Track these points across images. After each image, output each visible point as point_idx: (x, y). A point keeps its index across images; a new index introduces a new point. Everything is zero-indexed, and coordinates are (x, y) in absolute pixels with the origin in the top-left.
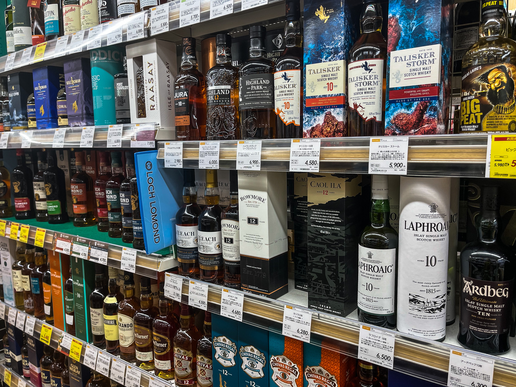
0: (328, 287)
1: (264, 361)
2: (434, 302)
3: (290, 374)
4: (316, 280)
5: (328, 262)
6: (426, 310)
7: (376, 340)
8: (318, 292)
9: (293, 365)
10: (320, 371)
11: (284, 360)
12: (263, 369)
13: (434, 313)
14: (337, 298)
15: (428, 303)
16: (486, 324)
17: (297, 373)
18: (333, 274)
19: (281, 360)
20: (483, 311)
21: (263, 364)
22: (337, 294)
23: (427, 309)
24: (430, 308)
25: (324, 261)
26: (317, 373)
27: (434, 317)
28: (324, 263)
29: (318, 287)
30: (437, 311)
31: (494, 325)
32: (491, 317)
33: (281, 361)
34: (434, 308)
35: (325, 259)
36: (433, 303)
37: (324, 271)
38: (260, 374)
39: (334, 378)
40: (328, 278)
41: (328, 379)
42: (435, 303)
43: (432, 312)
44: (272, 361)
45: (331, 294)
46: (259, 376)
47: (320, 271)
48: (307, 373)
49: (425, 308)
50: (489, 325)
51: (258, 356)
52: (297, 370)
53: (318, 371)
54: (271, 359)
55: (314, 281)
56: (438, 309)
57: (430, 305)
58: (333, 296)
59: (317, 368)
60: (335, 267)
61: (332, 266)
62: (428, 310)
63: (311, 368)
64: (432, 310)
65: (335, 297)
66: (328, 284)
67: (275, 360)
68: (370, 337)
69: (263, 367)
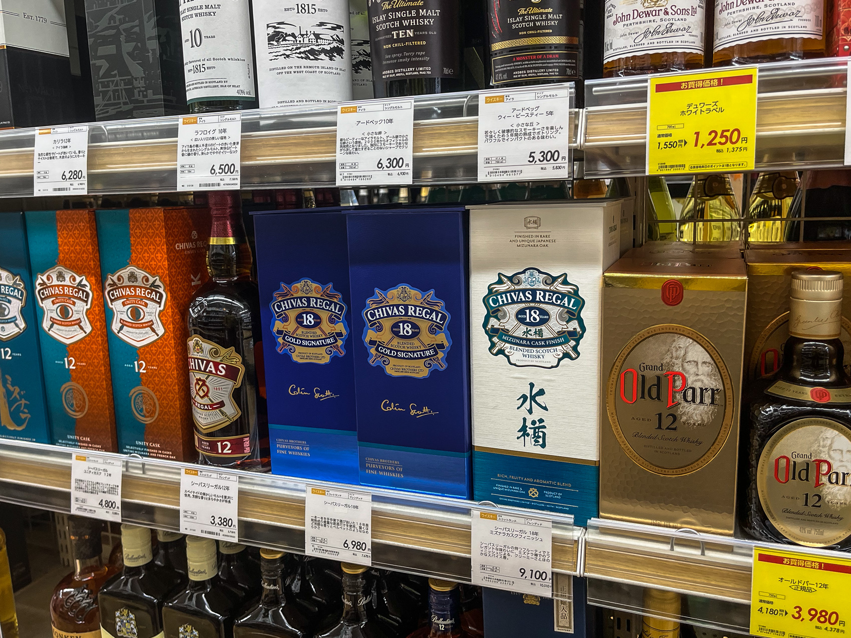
0: (130, 82)
1: (22, 293)
2: (314, 34)
3: (74, 304)
4: (107, 74)
5: (125, 22)
6: (300, 53)
7: (208, 139)
8: (112, 101)
9: (78, 279)
10: (132, 277)
11: (60, 276)
12: (23, 311)
13: (317, 59)
14: (148, 101)
15: (302, 35)
16: (408, 57)
17: (87, 296)
18: (136, 48)
19: (54, 277)
20: (402, 27)
21: (21, 300)
22: (150, 92)
23: (302, 50)
24: (307, 49)
25: (118, 23)
26: (126, 283)
27: (318, 70)
28: (117, 27)
29: (112, 87)
30: (322, 56)
31: (423, 56)
32: (416, 38)
33: (55, 282)
34: (316, 48)
35: (118, 17)
36: (312, 37)
37: (119, 48)
38: (17, 325)
39: (158, 283)
40: (127, 59)
41: (147, 289)
42: (317, 36)
43: (312, 57)
44: (39, 288)
45: (136, 96)
46: (16, 330)
47: (111, 49)
48: (109, 293)
49: (297, 49)
50: (415, 56)
51: (10, 287)
52: (88, 289)
53: (129, 278)
54: (37, 283)
55: (104, 77)
56: (324, 51)
57: (306, 41)
58: (141, 98)
59: (125, 273)
60: (137, 29)
61: (133, 27)
62: (304, 52)
63: (115, 278)
64: (312, 52)
65: (145, 100)
66: (129, 73)
67: (44, 283)
68: (197, 137)
69: (22, 308)
